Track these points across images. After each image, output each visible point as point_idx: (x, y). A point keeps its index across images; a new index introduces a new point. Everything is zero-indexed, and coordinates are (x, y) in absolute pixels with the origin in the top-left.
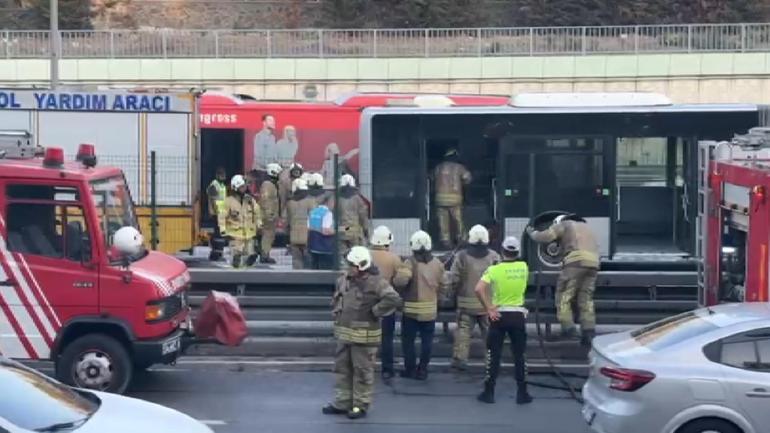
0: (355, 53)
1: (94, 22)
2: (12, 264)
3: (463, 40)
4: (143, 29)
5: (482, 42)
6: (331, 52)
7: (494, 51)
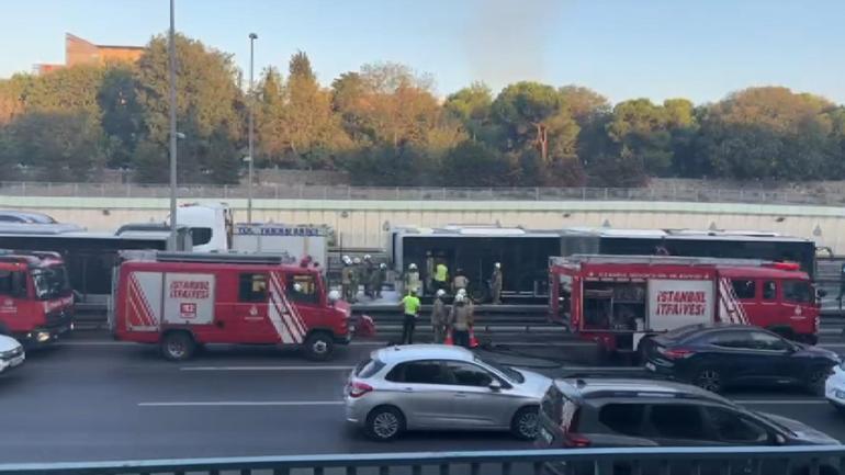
0: (364, 197)
1: (241, 181)
2: (288, 305)
3: (413, 192)
4: (265, 184)
5: (423, 192)
6: (354, 197)
7: (428, 197)
